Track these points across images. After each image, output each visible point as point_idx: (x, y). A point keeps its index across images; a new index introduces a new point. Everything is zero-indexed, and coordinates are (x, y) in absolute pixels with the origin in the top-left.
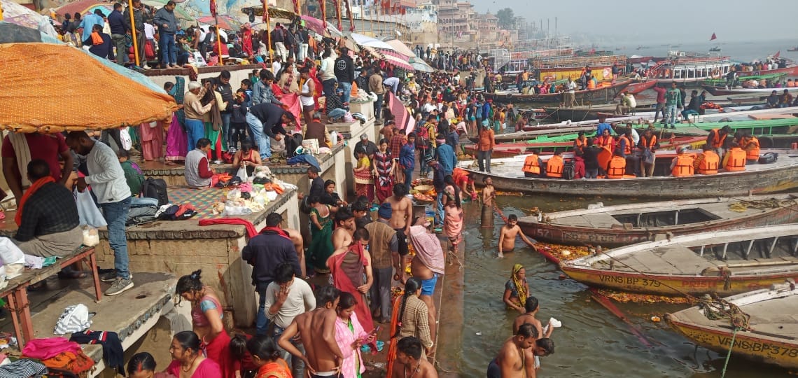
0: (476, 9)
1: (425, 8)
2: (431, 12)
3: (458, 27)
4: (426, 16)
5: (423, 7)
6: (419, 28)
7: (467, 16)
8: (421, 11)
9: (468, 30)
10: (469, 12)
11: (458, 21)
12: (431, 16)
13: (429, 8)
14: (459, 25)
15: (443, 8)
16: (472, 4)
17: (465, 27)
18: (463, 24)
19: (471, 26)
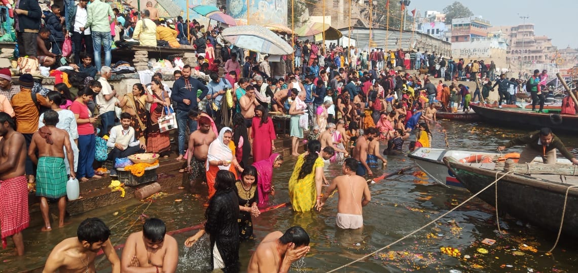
0: (552, 43)
1: (495, 36)
2: (500, 40)
3: (533, 57)
4: (494, 43)
5: (492, 35)
6: (486, 54)
7: (543, 48)
8: (490, 39)
9: (543, 59)
10: (544, 45)
11: (534, 52)
12: (501, 43)
13: (499, 36)
14: (534, 55)
15: (520, 41)
16: (549, 38)
17: (540, 57)
18: (538, 55)
19: (546, 56)
